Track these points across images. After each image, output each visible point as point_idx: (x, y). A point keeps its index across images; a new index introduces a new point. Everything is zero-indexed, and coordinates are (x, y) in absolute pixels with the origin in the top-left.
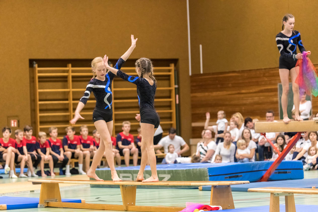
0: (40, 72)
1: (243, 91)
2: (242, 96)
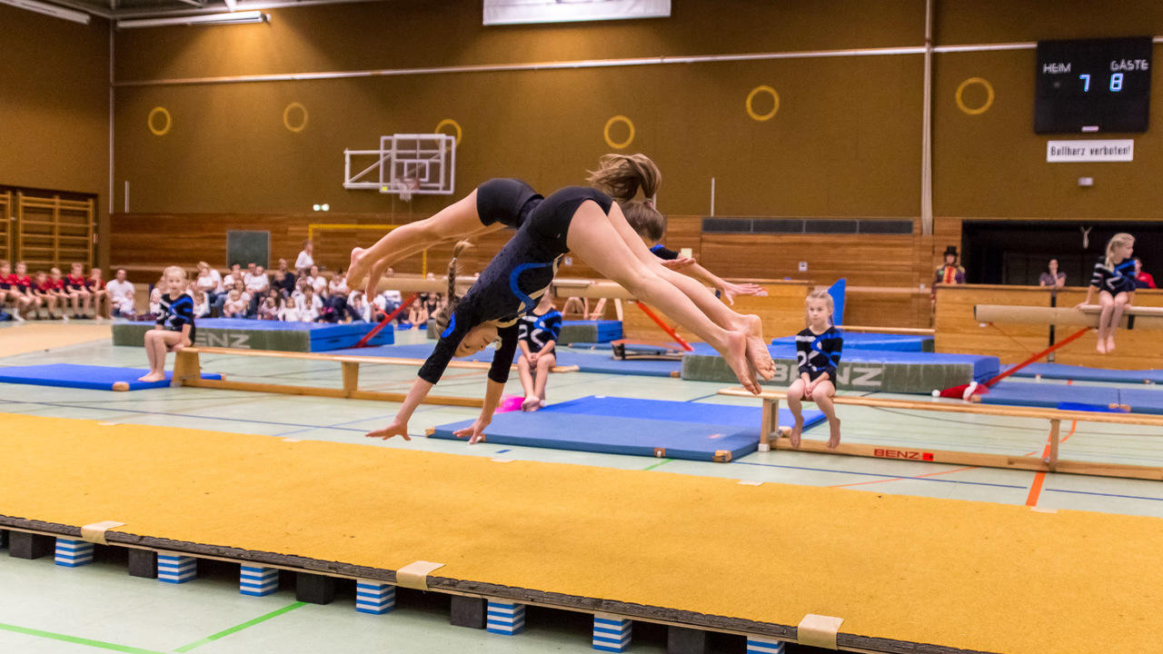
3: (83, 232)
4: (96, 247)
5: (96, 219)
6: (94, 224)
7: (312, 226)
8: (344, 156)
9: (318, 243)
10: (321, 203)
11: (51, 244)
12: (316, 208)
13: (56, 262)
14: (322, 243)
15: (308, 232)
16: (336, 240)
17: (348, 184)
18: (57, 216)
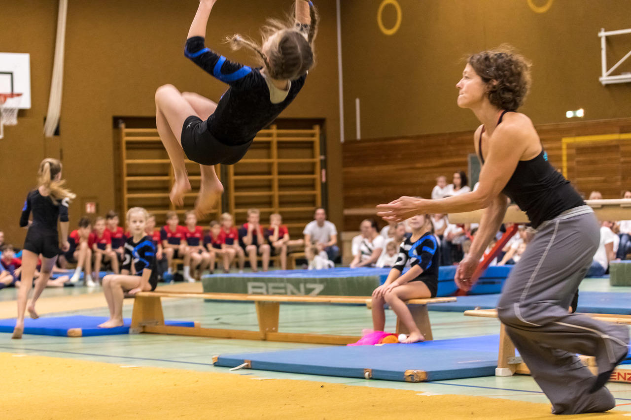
0: (128, 135)
1: (419, 165)
2: (417, 172)
3: (309, 169)
4: (325, 186)
5: (324, 151)
6: (322, 157)
7: (566, 141)
8: (600, 39)
9: (574, 164)
10: (575, 109)
11: (269, 187)
12: (570, 114)
13: (276, 208)
14: (578, 162)
15: (560, 149)
16: (597, 157)
17: (605, 78)
18: (275, 151)
